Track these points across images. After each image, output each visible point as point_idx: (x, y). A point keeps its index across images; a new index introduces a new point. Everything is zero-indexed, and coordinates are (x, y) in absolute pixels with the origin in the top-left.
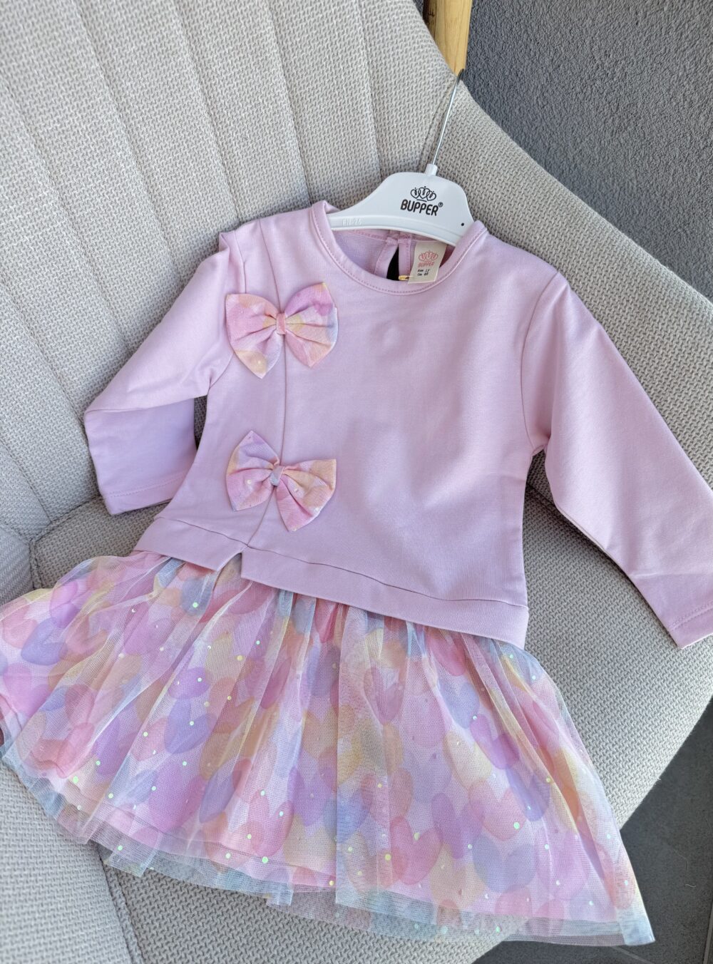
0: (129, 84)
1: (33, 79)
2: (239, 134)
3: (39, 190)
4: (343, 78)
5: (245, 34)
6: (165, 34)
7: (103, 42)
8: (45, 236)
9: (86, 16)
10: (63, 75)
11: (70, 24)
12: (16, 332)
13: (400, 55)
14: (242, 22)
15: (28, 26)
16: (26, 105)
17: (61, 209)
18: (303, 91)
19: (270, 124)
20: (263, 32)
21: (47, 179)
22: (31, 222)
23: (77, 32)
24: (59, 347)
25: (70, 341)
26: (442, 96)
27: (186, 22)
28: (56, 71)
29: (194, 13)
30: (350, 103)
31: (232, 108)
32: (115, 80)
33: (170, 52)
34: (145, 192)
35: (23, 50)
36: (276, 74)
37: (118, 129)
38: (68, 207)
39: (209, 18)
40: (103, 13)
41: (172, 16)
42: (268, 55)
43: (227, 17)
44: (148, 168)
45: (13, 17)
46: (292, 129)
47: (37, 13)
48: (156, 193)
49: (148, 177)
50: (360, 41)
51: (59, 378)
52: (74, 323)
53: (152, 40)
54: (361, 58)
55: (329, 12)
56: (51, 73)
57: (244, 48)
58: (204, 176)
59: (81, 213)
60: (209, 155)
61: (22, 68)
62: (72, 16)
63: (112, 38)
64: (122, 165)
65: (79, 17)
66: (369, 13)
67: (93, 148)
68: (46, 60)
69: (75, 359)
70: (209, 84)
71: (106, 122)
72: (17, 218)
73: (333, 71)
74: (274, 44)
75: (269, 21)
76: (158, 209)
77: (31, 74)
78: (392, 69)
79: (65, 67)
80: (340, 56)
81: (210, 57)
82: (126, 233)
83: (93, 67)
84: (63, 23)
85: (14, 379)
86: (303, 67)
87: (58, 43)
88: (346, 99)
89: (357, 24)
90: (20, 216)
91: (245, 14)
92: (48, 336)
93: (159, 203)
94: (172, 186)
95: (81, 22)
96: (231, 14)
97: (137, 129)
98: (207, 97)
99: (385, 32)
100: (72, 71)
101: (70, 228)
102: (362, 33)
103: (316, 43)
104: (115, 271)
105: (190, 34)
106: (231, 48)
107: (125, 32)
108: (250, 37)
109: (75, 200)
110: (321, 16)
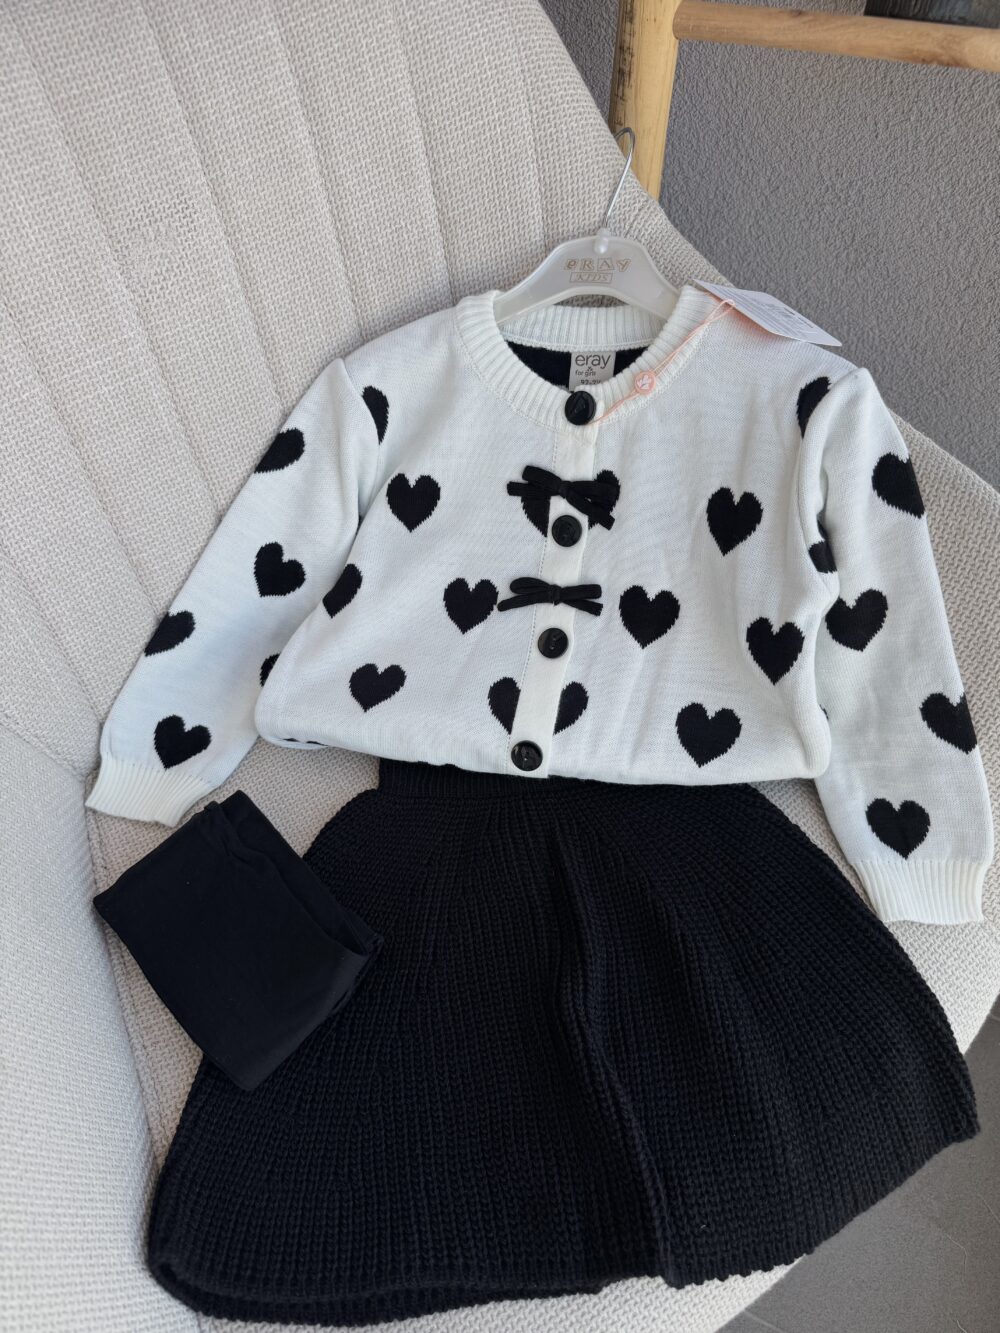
0: (240, 203)
1: (124, 196)
2: (374, 265)
3: (125, 330)
4: (507, 197)
5: (387, 143)
6: (288, 143)
7: (212, 152)
8: (128, 386)
9: (192, 122)
10: (162, 192)
11: (173, 131)
12: (85, 506)
13: (580, 171)
14: (384, 129)
15: (123, 134)
16: (114, 228)
17: (150, 353)
18: (456, 212)
19: (414, 252)
20: (409, 141)
21: (135, 317)
22: (112, 369)
23: (181, 140)
24: (138, 527)
25: (151, 519)
26: (632, 219)
27: (315, 130)
28: (153, 187)
29: (325, 119)
30: (516, 228)
31: (368, 233)
32: (224, 199)
33: (294, 165)
34: (255, 335)
35: (114, 162)
36: (424, 192)
37: (225, 257)
38: (158, 351)
39: (343, 125)
40: (214, 118)
41: (297, 122)
42: (414, 169)
43: (366, 123)
44: (259, 305)
45: (105, 123)
46: (441, 259)
47: (134, 118)
48: (268, 336)
49: (260, 316)
50: (530, 153)
51: (136, 567)
52: (158, 496)
53: (272, 151)
54: (531, 173)
55: (491, 118)
56: (147, 188)
57: (385, 160)
58: (328, 315)
59: (174, 360)
60: (337, 290)
61: (111, 183)
62: (176, 122)
63: (223, 147)
64: (228, 301)
65: (185, 123)
66: (541, 120)
67: (192, 280)
68: (142, 173)
69: (157, 543)
70: (339, 203)
71: (211, 248)
72: (94, 364)
73: (495, 188)
74: (422, 156)
75: (416, 129)
76: (269, 356)
77: (122, 190)
78: (570, 187)
79: (164, 182)
80: (504, 171)
81: (343, 172)
82: (228, 385)
83: (198, 182)
84: (164, 130)
85: (78, 566)
86: (457, 184)
87: (157, 153)
88: (510, 222)
89: (525, 132)
90: (99, 362)
91: (387, 120)
92: (125, 513)
93: (271, 347)
94: (288, 327)
95: (186, 129)
96: (371, 120)
97: (248, 257)
98: (336, 219)
99: (561, 142)
100: (172, 187)
101: (159, 378)
102: (533, 144)
103: (475, 155)
104: (213, 432)
105: (319, 144)
106: (368, 160)
107: (240, 141)
108: (393, 148)
109: (167, 342)
110: (481, 122)
